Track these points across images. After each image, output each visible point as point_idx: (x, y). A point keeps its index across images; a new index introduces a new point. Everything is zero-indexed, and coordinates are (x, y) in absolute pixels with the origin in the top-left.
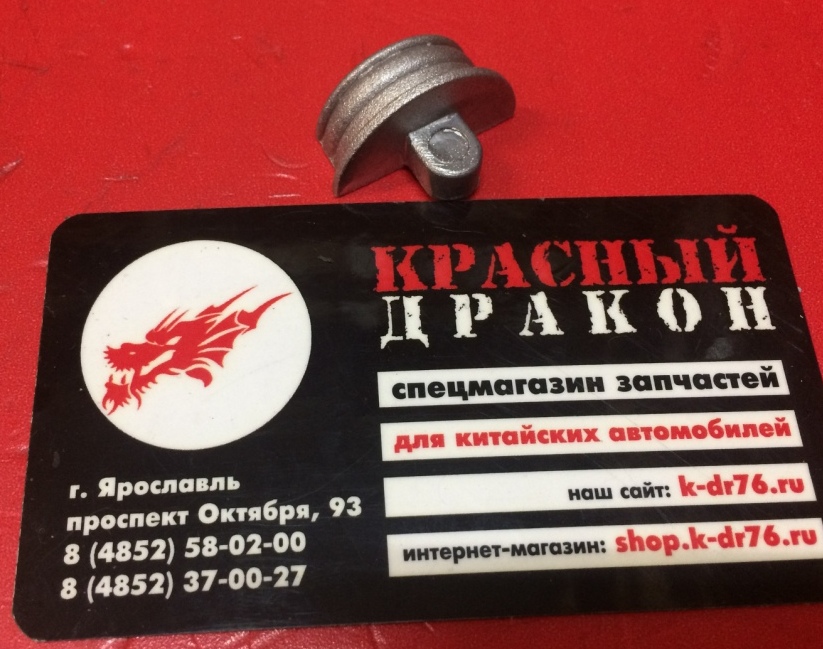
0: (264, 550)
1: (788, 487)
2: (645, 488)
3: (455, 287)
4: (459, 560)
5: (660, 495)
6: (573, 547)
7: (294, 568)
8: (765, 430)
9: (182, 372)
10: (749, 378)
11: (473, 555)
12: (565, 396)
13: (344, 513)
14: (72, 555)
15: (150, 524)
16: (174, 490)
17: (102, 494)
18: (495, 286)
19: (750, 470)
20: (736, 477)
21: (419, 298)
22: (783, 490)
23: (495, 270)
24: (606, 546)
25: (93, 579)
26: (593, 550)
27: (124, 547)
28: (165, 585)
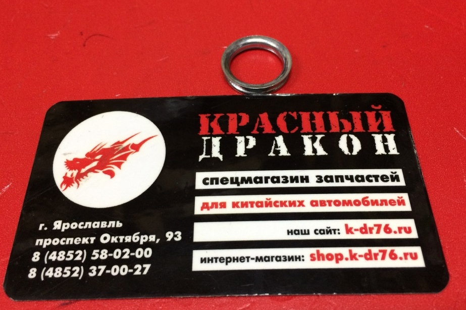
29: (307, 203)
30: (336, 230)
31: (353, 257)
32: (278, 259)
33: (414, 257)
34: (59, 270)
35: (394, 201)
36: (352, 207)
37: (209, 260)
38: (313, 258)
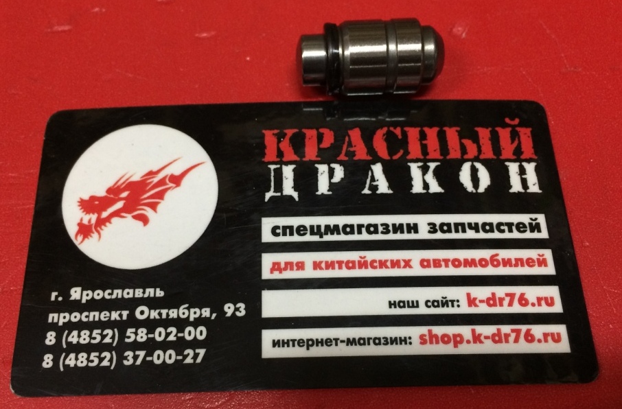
0: (178, 338)
1: (543, 302)
2: (442, 301)
3: (319, 159)
4: (310, 348)
5: (453, 306)
6: (389, 341)
7: (197, 351)
8: (530, 263)
9: (129, 216)
10: (521, 226)
11: (320, 344)
12: (391, 236)
13: (234, 314)
14: (51, 338)
15: (103, 319)
16: (120, 296)
17: (72, 298)
18: (347, 159)
19: (517, 290)
20: (507, 295)
21: (293, 166)
22: (540, 305)
23: (347, 148)
24: (411, 341)
25: (64, 354)
26: (403, 343)
27: (85, 334)
28: (111, 360)
29: (415, 262)
30: (454, 301)
31: (477, 338)
32: (377, 342)
33: (556, 338)
34: (83, 357)
35: (533, 261)
36: (476, 268)
37: (284, 344)
38: (423, 340)
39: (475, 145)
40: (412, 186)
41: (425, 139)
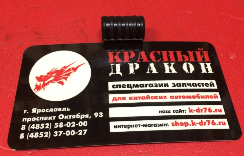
0: (76, 126)
1: (218, 111)
2: (179, 111)
3: (129, 62)
4: (129, 128)
5: (183, 112)
6: (160, 125)
7: (84, 130)
8: (211, 97)
9: (56, 82)
10: (207, 84)
11: (133, 127)
12: (158, 88)
13: (98, 116)
14: (23, 127)
15: (45, 119)
16: (52, 111)
17: (33, 112)
18: (140, 61)
19: (208, 107)
20: (204, 108)
21: (120, 64)
22: (216, 112)
23: (140, 58)
24: (168, 125)
25: (29, 133)
26: (165, 126)
27: (38, 125)
28: (48, 135)
29: (168, 97)
30: (184, 110)
31: (194, 124)
32: (155, 125)
33: (224, 124)
34: (37, 134)
35: (213, 96)
36: (191, 99)
37: (118, 127)
38: (173, 125)
39: (187, 57)
40: (165, 71)
41: (169, 55)
